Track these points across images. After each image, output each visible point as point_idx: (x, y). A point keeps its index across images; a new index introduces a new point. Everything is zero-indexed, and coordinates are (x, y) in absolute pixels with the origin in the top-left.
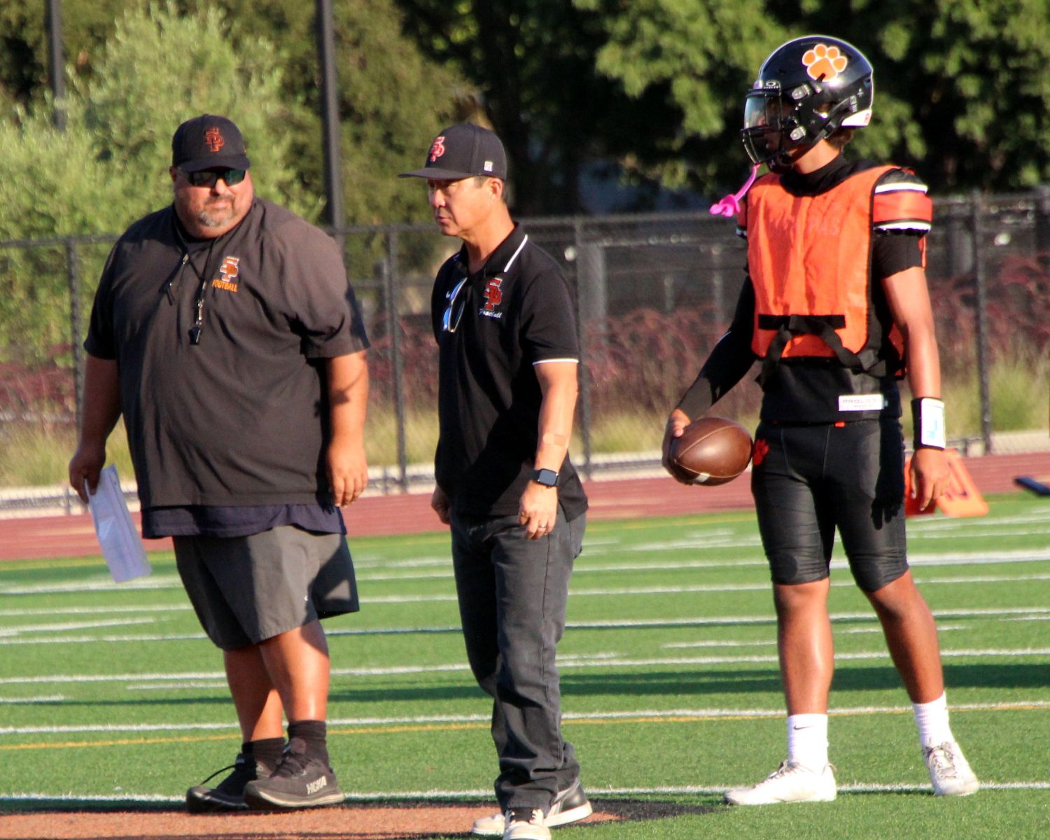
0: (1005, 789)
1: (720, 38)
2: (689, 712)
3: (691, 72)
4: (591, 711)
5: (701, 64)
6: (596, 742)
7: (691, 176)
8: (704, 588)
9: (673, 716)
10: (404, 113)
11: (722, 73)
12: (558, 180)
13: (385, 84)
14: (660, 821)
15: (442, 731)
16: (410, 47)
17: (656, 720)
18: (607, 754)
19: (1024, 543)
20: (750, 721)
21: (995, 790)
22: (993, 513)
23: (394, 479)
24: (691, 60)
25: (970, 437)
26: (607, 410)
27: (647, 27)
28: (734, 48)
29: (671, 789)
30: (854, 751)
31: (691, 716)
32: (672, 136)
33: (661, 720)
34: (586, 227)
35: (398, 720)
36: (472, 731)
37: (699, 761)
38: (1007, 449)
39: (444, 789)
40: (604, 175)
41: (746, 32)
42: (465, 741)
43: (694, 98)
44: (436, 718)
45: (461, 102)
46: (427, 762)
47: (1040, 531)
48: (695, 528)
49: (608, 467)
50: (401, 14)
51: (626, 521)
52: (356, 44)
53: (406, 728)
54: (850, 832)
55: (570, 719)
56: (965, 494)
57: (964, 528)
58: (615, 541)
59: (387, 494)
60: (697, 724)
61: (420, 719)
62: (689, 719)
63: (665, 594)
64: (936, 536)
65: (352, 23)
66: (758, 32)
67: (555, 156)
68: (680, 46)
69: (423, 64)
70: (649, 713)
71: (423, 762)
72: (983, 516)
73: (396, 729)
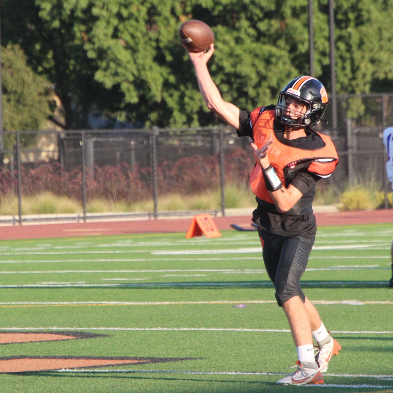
0: (208, 331)
1: (138, 70)
2: (106, 302)
3: (127, 80)
4: (72, 301)
5: (131, 78)
6: (72, 312)
7: (127, 117)
8: (119, 260)
9: (101, 304)
10: (25, 92)
11: (138, 81)
12: (81, 116)
13: (19, 82)
14: (90, 339)
15: (20, 307)
16: (29, 69)
17: (94, 305)
18: (75, 316)
19: (231, 247)
20: (126, 306)
21: (205, 331)
22: (222, 237)
23: (17, 220)
24: (128, 77)
25: (217, 210)
26: (92, 197)
27: (112, 65)
28: (143, 73)
29: (95, 329)
30: (160, 317)
31: (106, 304)
32: (120, 103)
33: (96, 305)
34: (86, 134)
35: (6, 303)
36: (31, 307)
37: (106, 319)
38: (230, 215)
39: (17, 327)
40: (96, 116)
41: (147, 67)
42: (27, 311)
43: (128, 90)
44: (19, 303)
45: (47, 88)
46: (13, 318)
47: (236, 243)
48: (120, 239)
49: (92, 217)
50: (26, 57)
51: (96, 236)
52: (10, 67)
53: (8, 306)
54: (154, 344)
55: (65, 304)
56: (212, 230)
57: (212, 241)
58: (91, 243)
59: (14, 225)
60: (108, 307)
61: (13, 303)
62: (105, 305)
63: (105, 262)
64: (201, 244)
65: (9, 60)
66: (151, 68)
67: (80, 108)
68: (124, 72)
69: (34, 75)
70: (92, 302)
71: (12, 318)
72: (218, 238)
73: (5, 306)
